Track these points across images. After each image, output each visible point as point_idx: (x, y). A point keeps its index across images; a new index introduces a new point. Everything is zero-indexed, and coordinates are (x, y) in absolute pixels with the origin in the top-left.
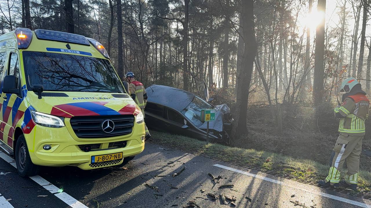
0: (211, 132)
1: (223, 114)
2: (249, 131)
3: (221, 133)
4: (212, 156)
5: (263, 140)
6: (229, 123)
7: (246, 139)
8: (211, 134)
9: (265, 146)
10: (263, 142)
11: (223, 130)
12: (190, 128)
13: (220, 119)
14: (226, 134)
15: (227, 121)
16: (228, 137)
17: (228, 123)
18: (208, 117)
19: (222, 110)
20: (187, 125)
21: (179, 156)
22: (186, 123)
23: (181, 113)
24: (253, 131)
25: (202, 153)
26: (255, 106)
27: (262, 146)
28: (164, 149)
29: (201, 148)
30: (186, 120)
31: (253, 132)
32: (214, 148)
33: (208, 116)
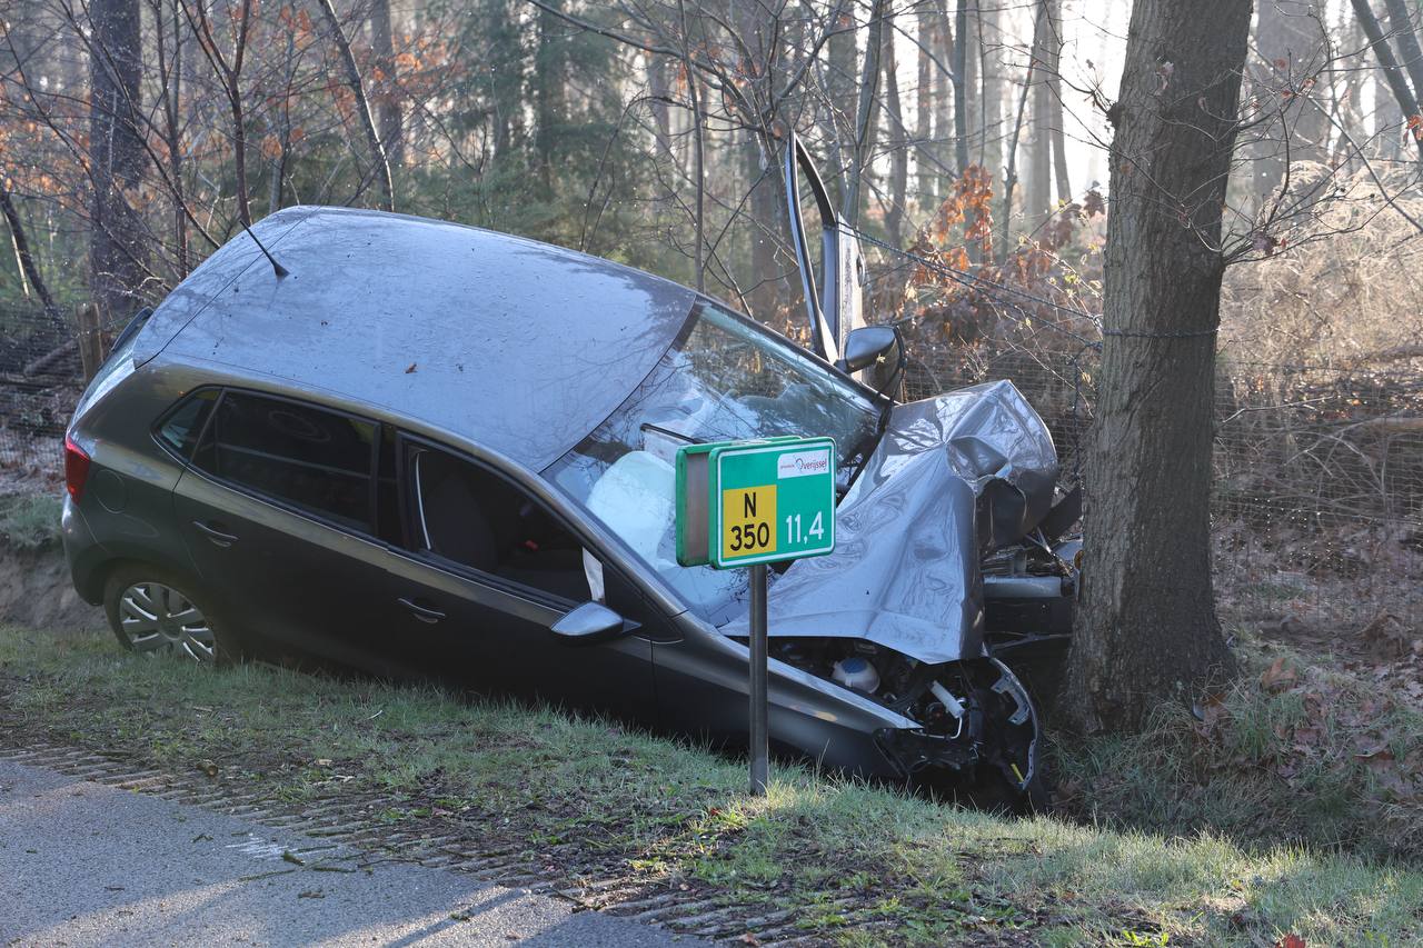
0: (849, 670)
1: (972, 484)
2: (1249, 649)
3: (945, 673)
4: (752, 907)
5: (1378, 737)
6: (1046, 573)
7: (1204, 732)
8: (849, 689)
9: (1388, 798)
10: (1381, 755)
11: (970, 639)
12: (636, 632)
13: (945, 533)
14: (1009, 683)
15: (1019, 556)
16: (1019, 718)
17: (1034, 571)
18: (757, 522)
19: (963, 444)
20: (610, 601)
21: (408, 916)
22: (597, 587)
23: (552, 481)
24: (1284, 652)
25: (662, 888)
26: (1366, 388)
27: (1368, 797)
28: (287, 858)
29: (670, 829)
30: (601, 554)
31: (1285, 658)
32: (801, 824)
33: (750, 505)
